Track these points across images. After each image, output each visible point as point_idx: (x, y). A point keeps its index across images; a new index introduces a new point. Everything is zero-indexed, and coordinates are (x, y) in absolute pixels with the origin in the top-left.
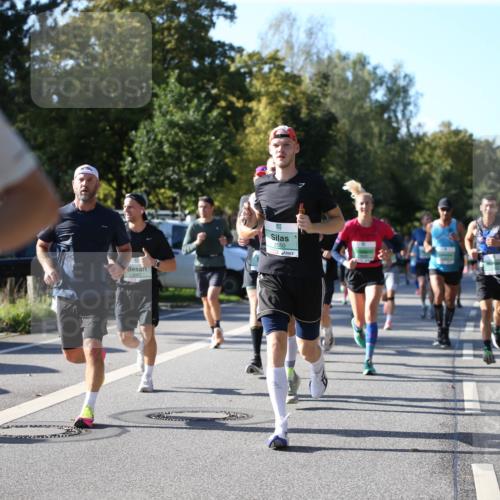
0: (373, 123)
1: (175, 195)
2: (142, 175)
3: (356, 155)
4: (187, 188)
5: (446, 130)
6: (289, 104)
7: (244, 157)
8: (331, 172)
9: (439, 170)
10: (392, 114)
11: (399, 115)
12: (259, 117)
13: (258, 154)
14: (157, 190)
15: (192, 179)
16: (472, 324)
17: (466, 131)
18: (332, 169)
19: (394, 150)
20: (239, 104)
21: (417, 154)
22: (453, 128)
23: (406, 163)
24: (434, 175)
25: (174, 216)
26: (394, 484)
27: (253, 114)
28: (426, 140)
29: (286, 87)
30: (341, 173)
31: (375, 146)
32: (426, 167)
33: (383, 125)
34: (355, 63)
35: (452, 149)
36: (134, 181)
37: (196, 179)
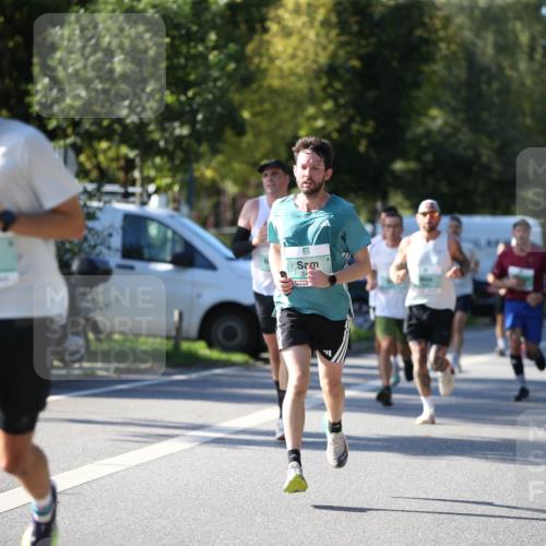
0: (518, 25)
1: (132, 154)
3: (484, 87)
4: (156, 143)
8: (434, 118)
13: (293, 79)
14: (96, 144)
15: (167, 125)
18: (434, 112)
25: (126, 196)
30: (451, 120)
37: (177, 124)
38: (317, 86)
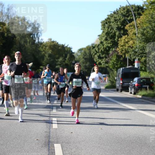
5: (50, 41)
6: (1, 32)
9: (47, 53)
10: (33, 36)
11: (36, 36)
16: (56, 101)
17: (56, 42)
19: (34, 47)
21: (41, 48)
22: (52, 40)
23: (37, 51)
24: (46, 55)
26: (30, 150)
28: (44, 44)
31: (28, 45)
32: (43, 52)
33: (31, 39)
35: (52, 47)
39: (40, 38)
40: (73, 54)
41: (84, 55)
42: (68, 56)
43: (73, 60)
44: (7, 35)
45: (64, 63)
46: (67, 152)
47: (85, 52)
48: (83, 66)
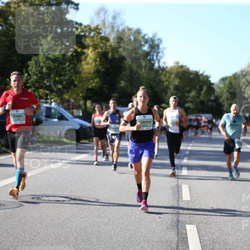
0: (142, 61)
1: (48, 92)
2: (32, 83)
3: (134, 76)
4: (53, 90)
5: (176, 66)
6: (103, 51)
7: (81, 75)
8: (122, 84)
9: (172, 84)
10: (151, 57)
11: (155, 58)
12: (88, 57)
13: (88, 74)
14: (39, 90)
15: (56, 85)
16: (187, 158)
17: (186, 66)
18: (122, 82)
19: (152, 74)
20: (79, 50)
22: (180, 64)
23: (157, 80)
24: (170, 87)
25: (46, 103)
26: (149, 234)
27: (86, 55)
28: (167, 70)
29: (102, 43)
30: (126, 84)
31: (143, 72)
32: (167, 83)
33: (147, 62)
34: (135, 32)
35: (179, 74)
36: (28, 85)
37: (59, 85)
38: (93, 76)
39: (162, 61)
40: (212, 86)
41: (228, 87)
42: (205, 88)
43: (213, 95)
44: (113, 56)
45: (198, 100)
46: (206, 238)
47: (230, 83)
48: (227, 104)
